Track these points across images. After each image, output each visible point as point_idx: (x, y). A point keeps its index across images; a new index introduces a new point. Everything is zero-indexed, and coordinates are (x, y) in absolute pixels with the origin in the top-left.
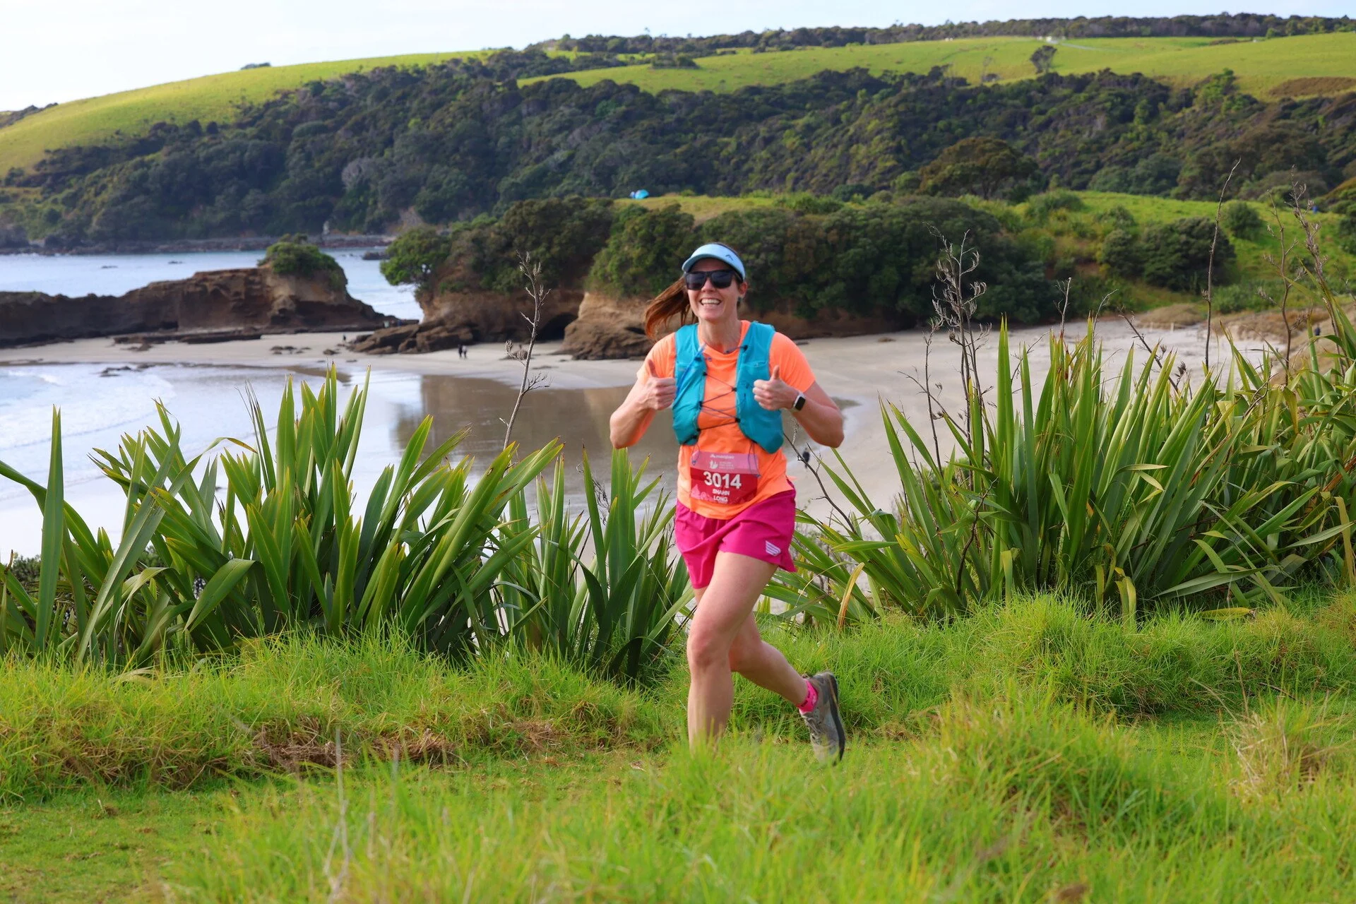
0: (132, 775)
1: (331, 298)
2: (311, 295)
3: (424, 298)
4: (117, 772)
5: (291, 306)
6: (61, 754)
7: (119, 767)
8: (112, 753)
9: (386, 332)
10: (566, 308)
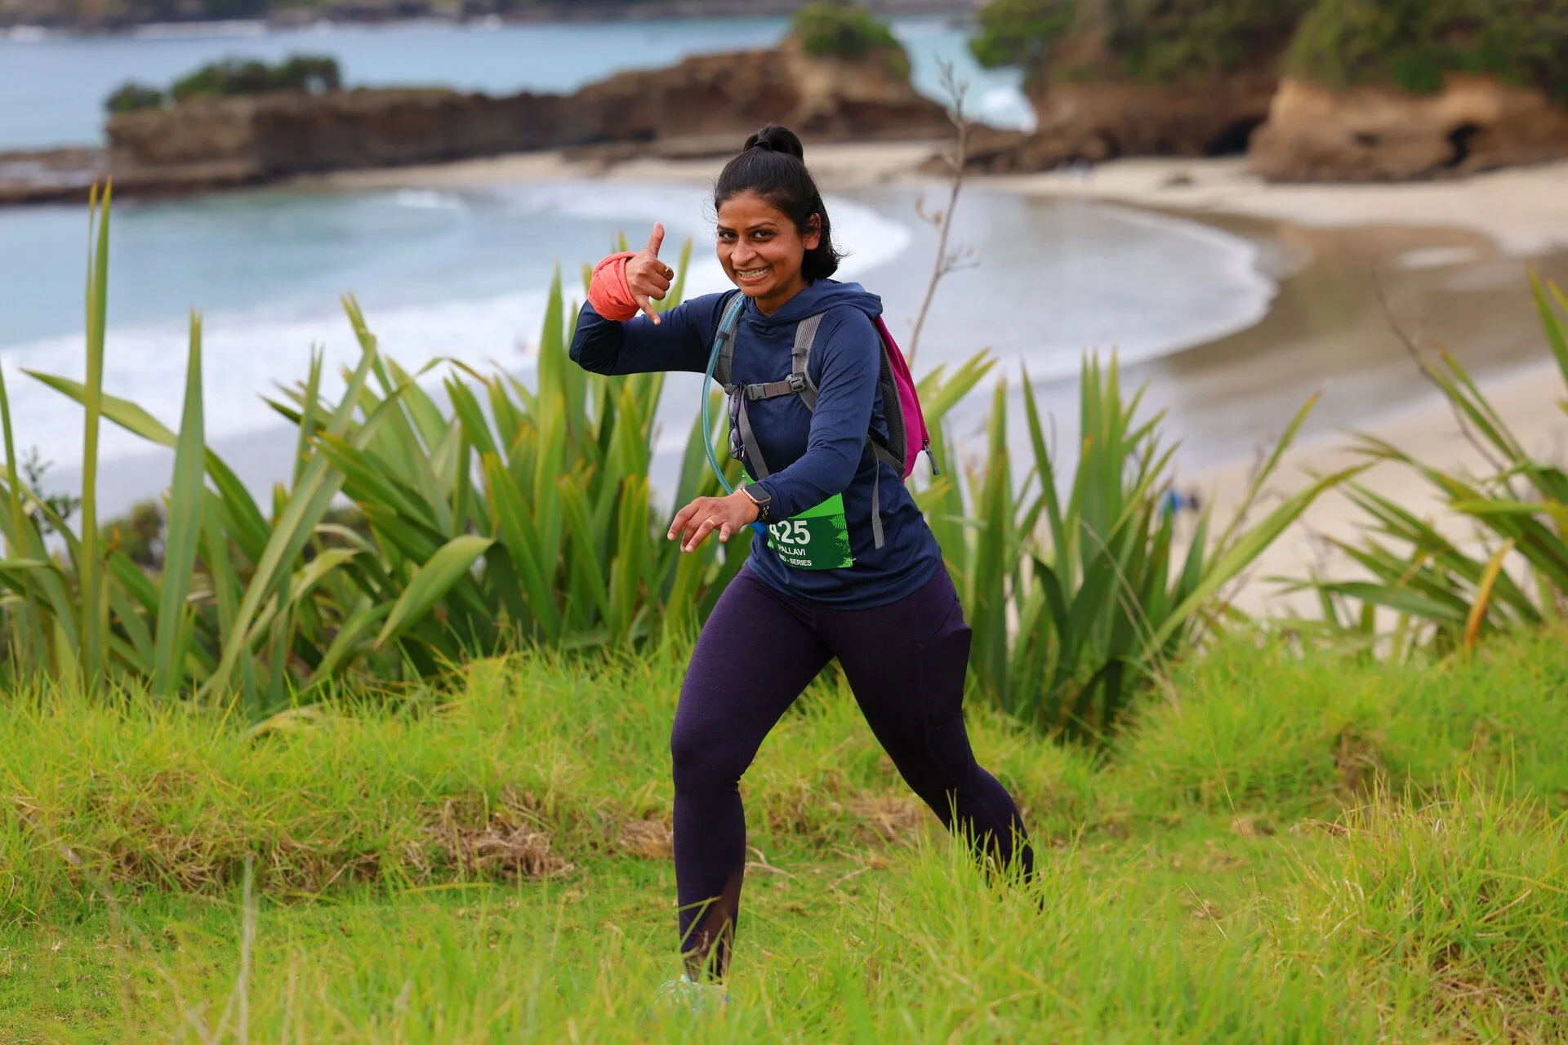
0: (226, 880)
1: (890, 94)
2: (859, 87)
3: (1035, 91)
4: (202, 874)
5: (828, 106)
6: (115, 849)
7: (206, 867)
8: (197, 846)
9: (979, 145)
10: (1249, 106)
